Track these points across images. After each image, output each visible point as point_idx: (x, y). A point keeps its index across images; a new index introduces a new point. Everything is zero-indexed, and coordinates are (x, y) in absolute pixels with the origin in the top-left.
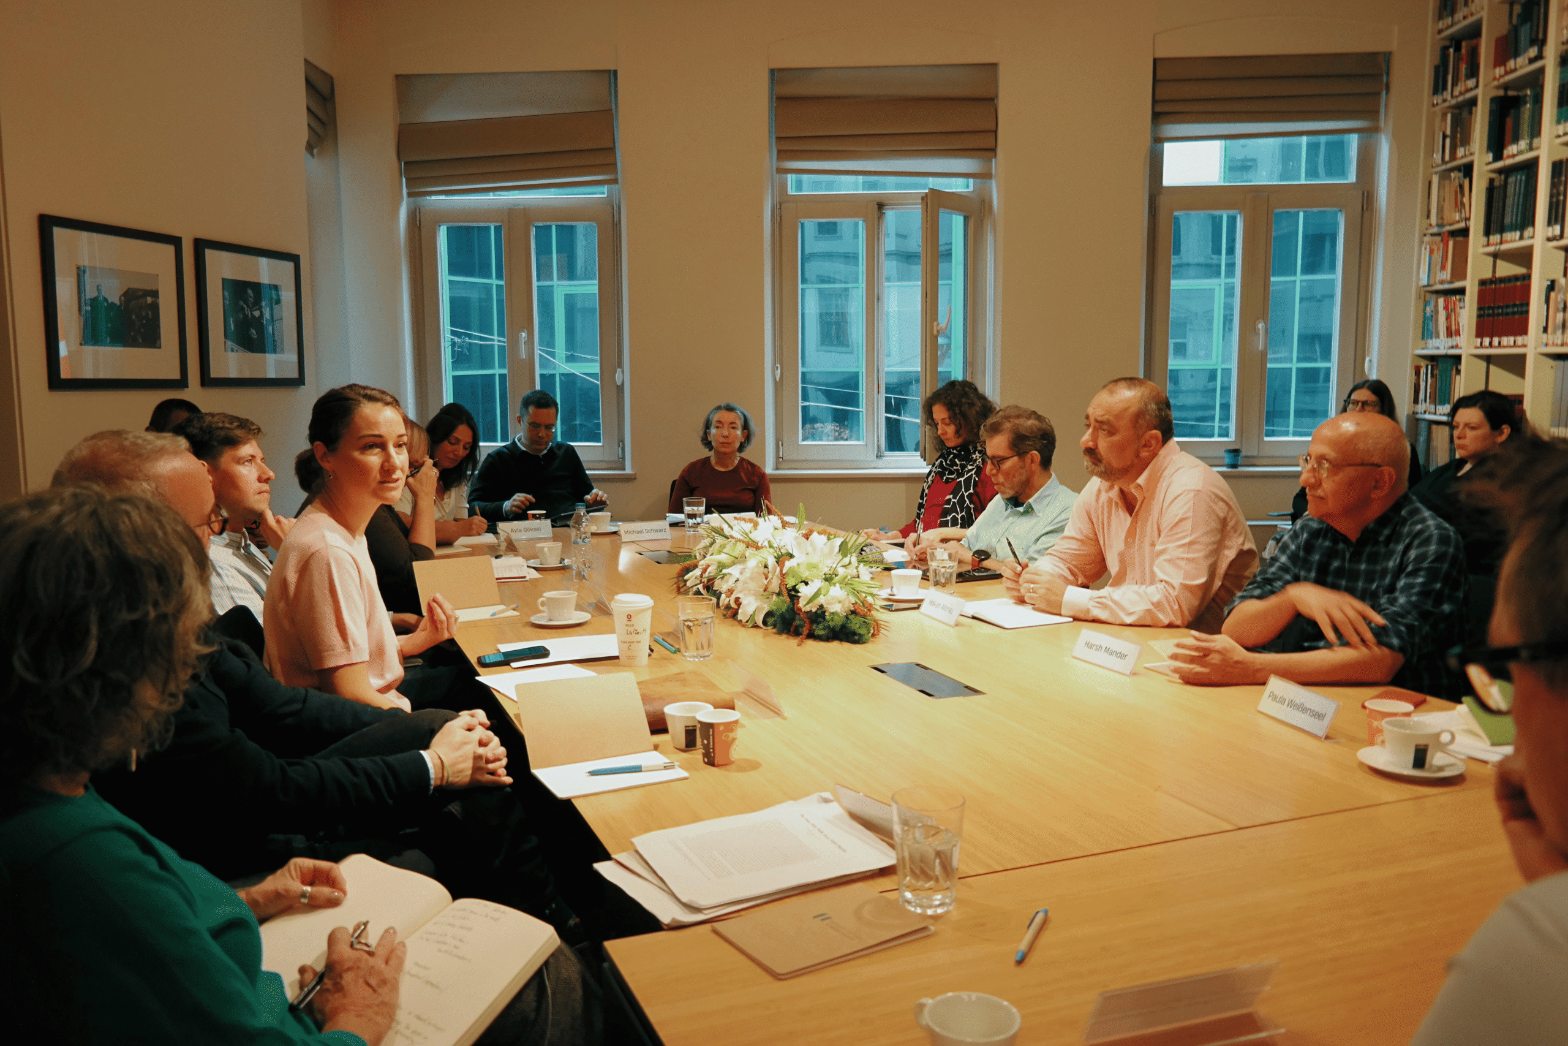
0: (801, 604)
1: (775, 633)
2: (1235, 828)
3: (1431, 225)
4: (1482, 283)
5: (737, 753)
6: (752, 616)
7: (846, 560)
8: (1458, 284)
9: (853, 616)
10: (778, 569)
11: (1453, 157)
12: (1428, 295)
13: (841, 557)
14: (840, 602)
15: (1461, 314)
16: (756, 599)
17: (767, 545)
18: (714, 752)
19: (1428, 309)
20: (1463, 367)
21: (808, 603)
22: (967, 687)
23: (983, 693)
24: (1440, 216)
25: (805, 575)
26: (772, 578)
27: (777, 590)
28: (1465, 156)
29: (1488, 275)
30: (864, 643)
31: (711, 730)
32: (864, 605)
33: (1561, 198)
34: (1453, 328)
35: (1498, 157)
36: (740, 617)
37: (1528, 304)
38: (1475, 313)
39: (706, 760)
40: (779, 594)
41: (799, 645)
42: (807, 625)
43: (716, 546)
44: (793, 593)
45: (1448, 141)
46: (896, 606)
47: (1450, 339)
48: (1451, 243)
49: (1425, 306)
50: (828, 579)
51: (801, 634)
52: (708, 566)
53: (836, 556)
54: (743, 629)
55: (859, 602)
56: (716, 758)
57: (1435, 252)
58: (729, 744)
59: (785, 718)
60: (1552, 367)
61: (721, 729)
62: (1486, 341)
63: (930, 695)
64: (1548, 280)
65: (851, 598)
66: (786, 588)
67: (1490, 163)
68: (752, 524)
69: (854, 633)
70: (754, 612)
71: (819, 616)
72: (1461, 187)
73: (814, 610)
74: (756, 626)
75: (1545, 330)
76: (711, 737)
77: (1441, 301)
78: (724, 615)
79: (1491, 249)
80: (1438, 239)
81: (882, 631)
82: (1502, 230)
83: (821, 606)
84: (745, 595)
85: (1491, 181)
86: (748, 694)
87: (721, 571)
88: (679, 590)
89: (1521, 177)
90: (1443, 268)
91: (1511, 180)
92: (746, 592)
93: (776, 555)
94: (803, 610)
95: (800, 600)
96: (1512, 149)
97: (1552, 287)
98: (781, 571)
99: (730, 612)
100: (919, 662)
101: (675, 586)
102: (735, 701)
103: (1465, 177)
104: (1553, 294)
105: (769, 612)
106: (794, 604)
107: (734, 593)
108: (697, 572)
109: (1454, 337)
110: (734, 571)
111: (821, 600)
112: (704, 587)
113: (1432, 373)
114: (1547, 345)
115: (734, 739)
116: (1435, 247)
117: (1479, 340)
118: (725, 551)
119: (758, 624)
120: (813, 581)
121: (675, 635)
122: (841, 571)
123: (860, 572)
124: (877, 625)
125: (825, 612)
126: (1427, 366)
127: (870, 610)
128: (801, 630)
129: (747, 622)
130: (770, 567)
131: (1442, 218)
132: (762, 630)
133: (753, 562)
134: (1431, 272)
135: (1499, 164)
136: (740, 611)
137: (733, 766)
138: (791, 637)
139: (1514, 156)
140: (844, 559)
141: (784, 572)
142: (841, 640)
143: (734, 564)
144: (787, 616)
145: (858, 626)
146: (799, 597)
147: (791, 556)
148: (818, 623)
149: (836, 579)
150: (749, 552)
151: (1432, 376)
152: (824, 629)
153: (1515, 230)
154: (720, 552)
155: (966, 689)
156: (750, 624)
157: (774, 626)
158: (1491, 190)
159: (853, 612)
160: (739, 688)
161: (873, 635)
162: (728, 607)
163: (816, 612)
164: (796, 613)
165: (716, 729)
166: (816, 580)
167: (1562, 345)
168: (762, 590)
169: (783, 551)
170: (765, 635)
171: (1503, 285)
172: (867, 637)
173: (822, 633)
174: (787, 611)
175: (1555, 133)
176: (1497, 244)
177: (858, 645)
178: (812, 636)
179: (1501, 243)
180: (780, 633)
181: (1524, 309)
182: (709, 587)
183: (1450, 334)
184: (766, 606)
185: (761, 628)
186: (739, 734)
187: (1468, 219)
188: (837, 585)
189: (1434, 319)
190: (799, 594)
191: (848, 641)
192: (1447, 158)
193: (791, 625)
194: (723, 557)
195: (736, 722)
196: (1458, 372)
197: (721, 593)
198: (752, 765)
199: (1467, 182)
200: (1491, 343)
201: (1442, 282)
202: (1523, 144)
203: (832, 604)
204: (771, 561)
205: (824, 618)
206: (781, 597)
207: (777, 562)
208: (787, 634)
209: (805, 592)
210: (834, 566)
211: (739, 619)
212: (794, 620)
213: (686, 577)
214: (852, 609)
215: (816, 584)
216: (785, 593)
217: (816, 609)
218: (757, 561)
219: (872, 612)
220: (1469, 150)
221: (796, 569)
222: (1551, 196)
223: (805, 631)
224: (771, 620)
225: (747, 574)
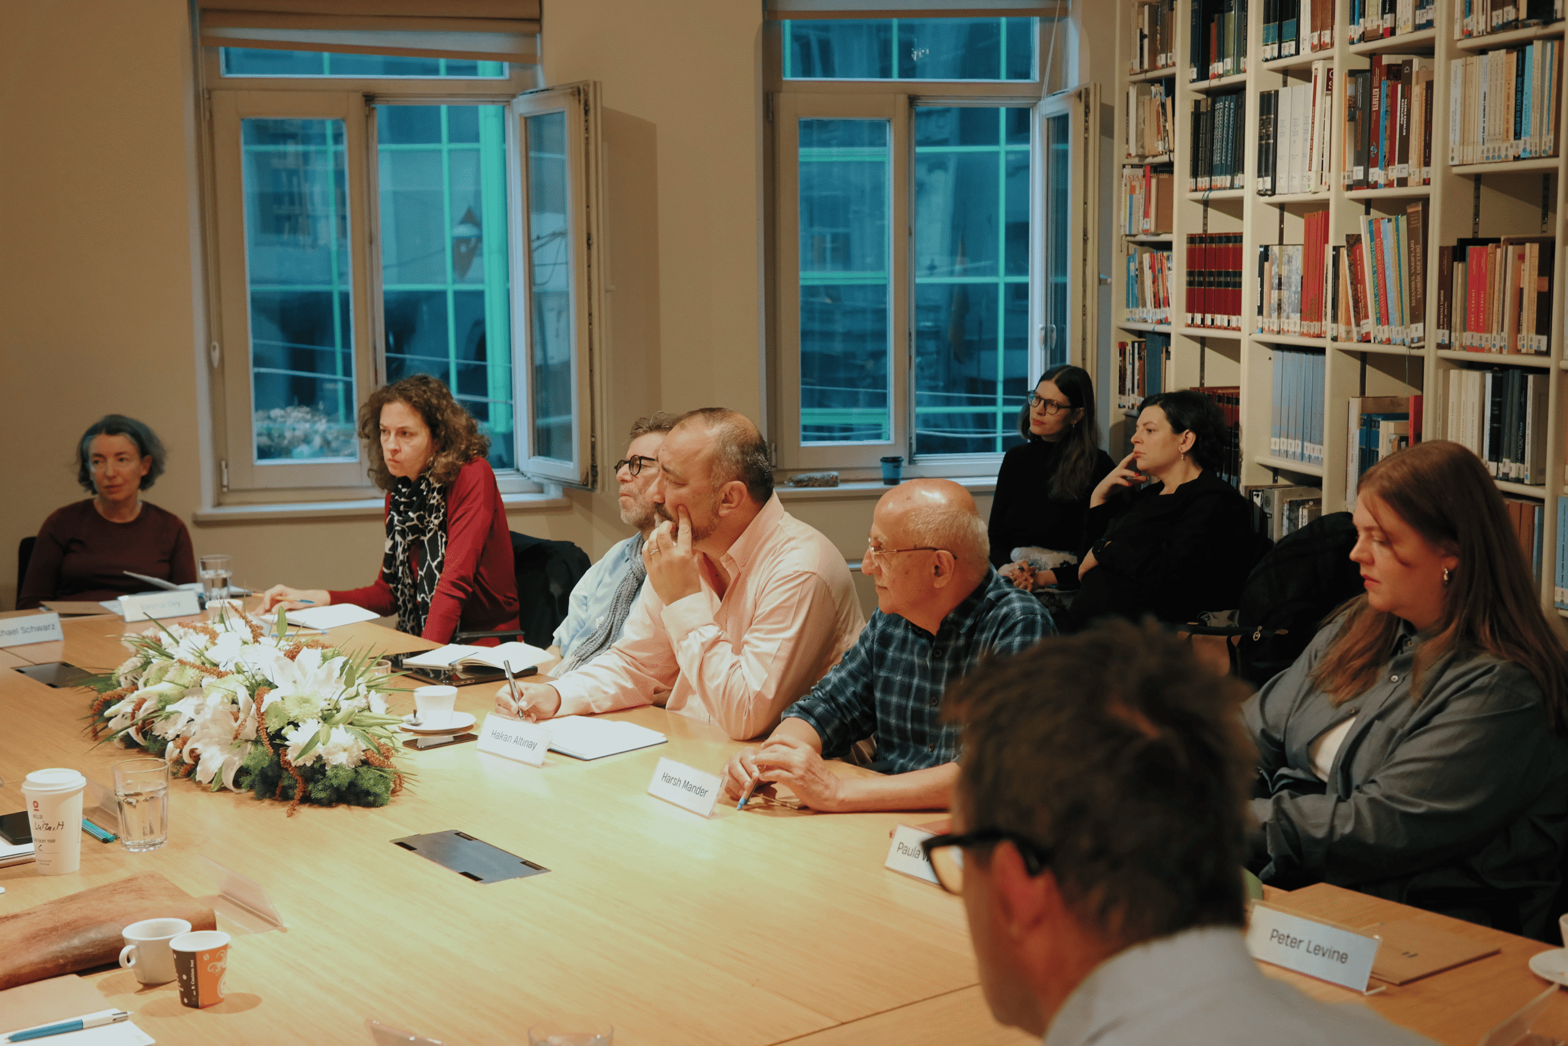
0: (291, 756)
1: (252, 798)
2: (838, 1023)
3: (1129, 155)
4: (1192, 239)
5: (228, 986)
6: (218, 775)
7: (352, 691)
8: (1164, 238)
9: (365, 768)
10: (254, 707)
11: (1153, 66)
12: (1132, 247)
13: (344, 687)
14: (345, 750)
15: (1170, 277)
16: (221, 750)
17: (234, 670)
18: (197, 989)
19: (1132, 266)
20: (1172, 348)
21: (300, 756)
22: (525, 863)
23: (545, 870)
24: (1140, 144)
25: (294, 713)
26: (245, 720)
27: (253, 737)
28: (1166, 66)
29: (1199, 230)
30: (382, 805)
31: (192, 961)
32: (379, 750)
33: (1271, 141)
34: (1161, 296)
35: (1203, 75)
36: (198, 778)
37: (1240, 275)
38: (1184, 279)
39: (186, 1001)
40: (256, 742)
41: (290, 815)
42: (300, 785)
43: (152, 670)
44: (278, 741)
45: (1146, 41)
46: (423, 741)
47: (1158, 310)
48: (1154, 182)
49: (1129, 262)
50: (326, 718)
51: (292, 798)
52: (143, 701)
53: (336, 682)
54: (204, 795)
55: (372, 748)
56: (200, 997)
57: (1137, 191)
58: (216, 978)
59: (284, 930)
60: (1270, 359)
61: (205, 959)
62: (1198, 317)
63: (476, 879)
64: (1261, 246)
65: (361, 743)
66: (268, 734)
67: (1194, 81)
68: (208, 636)
69: (368, 793)
70: (221, 769)
71: (317, 771)
72: (1163, 105)
73: (309, 764)
74: (223, 789)
75: (1260, 311)
76: (193, 970)
77: (1146, 257)
78: (174, 774)
79: (1199, 195)
80: (1140, 172)
81: (405, 785)
82: (1210, 173)
83: (319, 758)
84: (206, 745)
85: (1197, 103)
86: (226, 897)
87: (164, 708)
88: (95, 735)
89: (1230, 105)
90: (1146, 215)
91: (1219, 105)
92: (207, 740)
93: (248, 683)
94: (293, 765)
95: (289, 751)
96: (1216, 67)
97: (1265, 256)
98: (258, 709)
99: (182, 770)
100: (460, 830)
101: (91, 728)
102: (217, 914)
103: (1167, 95)
104: (1266, 264)
105: (242, 767)
106: (279, 755)
107: (188, 743)
108: (124, 707)
109: (1162, 308)
110: (186, 707)
111: (319, 749)
112: (138, 731)
113: (1139, 353)
114: (1262, 330)
115: (223, 970)
116: (1136, 184)
117: (1190, 315)
118: (168, 677)
119: (226, 785)
120: (305, 722)
121: (105, 812)
122: (346, 706)
123: (372, 703)
124: (399, 778)
125: (324, 765)
126: (1133, 343)
127: (387, 758)
128: (291, 792)
129: (211, 782)
130: (241, 705)
131: (1143, 147)
132: (231, 795)
133: (216, 694)
134: (1133, 216)
135: (1204, 84)
136: (198, 768)
137: (222, 1005)
138: (277, 803)
139: (1220, 76)
140: (349, 689)
141: (262, 710)
142: (349, 803)
143: (182, 697)
144: (270, 773)
145: (372, 782)
146: (288, 747)
147: (271, 686)
148: (316, 782)
149: (338, 716)
150: (208, 680)
151: (1140, 358)
152: (324, 790)
153: (1226, 174)
154: (160, 680)
155: (524, 866)
156: (215, 786)
157: (251, 787)
158: (1197, 116)
159: (365, 763)
160: (216, 891)
161: (394, 792)
162: (179, 762)
163: (312, 766)
164: (282, 769)
165: (198, 959)
166: (309, 721)
167: (1279, 333)
168: (231, 738)
169: (259, 678)
170: (239, 803)
171: (1214, 246)
172: (385, 796)
173: (322, 795)
174: (269, 766)
175: (1262, 57)
176: (1205, 190)
177: (373, 809)
178: (307, 800)
179: (1210, 189)
180: (260, 797)
181: (1237, 279)
182: (145, 728)
183: (1157, 304)
184: (236, 758)
185: (232, 791)
186: (231, 962)
187: (1171, 151)
188: (341, 726)
189: (1139, 281)
190: (287, 743)
191: (358, 804)
192: (1146, 66)
193: (277, 785)
194: (165, 687)
195: (225, 947)
196: (1168, 353)
197: (165, 742)
198: (250, 1002)
199: (1169, 101)
200: (1203, 320)
201: (1146, 232)
202: (1229, 62)
203: (334, 753)
204: (243, 695)
205: (324, 773)
206: (260, 748)
207: (252, 696)
208: (270, 797)
209: (296, 739)
210: (335, 698)
211: (197, 779)
212: (280, 777)
213: (107, 713)
214: (363, 758)
215: (310, 727)
216: (266, 742)
217: (312, 762)
218: (221, 695)
219: (391, 760)
220: (1171, 58)
221: (280, 705)
222: (1261, 138)
223: (298, 793)
224: (246, 780)
225: (207, 714)
